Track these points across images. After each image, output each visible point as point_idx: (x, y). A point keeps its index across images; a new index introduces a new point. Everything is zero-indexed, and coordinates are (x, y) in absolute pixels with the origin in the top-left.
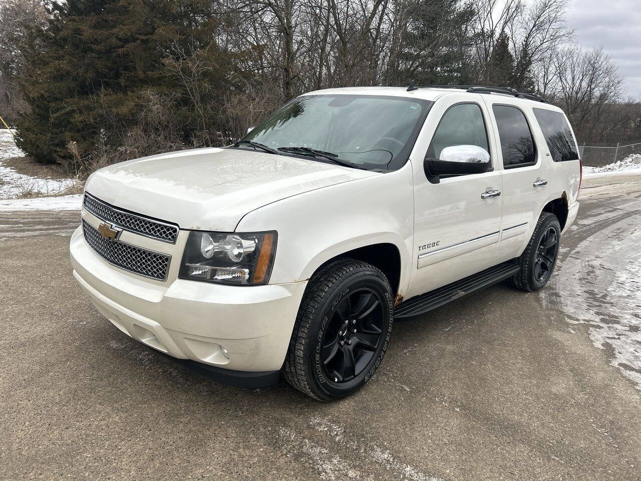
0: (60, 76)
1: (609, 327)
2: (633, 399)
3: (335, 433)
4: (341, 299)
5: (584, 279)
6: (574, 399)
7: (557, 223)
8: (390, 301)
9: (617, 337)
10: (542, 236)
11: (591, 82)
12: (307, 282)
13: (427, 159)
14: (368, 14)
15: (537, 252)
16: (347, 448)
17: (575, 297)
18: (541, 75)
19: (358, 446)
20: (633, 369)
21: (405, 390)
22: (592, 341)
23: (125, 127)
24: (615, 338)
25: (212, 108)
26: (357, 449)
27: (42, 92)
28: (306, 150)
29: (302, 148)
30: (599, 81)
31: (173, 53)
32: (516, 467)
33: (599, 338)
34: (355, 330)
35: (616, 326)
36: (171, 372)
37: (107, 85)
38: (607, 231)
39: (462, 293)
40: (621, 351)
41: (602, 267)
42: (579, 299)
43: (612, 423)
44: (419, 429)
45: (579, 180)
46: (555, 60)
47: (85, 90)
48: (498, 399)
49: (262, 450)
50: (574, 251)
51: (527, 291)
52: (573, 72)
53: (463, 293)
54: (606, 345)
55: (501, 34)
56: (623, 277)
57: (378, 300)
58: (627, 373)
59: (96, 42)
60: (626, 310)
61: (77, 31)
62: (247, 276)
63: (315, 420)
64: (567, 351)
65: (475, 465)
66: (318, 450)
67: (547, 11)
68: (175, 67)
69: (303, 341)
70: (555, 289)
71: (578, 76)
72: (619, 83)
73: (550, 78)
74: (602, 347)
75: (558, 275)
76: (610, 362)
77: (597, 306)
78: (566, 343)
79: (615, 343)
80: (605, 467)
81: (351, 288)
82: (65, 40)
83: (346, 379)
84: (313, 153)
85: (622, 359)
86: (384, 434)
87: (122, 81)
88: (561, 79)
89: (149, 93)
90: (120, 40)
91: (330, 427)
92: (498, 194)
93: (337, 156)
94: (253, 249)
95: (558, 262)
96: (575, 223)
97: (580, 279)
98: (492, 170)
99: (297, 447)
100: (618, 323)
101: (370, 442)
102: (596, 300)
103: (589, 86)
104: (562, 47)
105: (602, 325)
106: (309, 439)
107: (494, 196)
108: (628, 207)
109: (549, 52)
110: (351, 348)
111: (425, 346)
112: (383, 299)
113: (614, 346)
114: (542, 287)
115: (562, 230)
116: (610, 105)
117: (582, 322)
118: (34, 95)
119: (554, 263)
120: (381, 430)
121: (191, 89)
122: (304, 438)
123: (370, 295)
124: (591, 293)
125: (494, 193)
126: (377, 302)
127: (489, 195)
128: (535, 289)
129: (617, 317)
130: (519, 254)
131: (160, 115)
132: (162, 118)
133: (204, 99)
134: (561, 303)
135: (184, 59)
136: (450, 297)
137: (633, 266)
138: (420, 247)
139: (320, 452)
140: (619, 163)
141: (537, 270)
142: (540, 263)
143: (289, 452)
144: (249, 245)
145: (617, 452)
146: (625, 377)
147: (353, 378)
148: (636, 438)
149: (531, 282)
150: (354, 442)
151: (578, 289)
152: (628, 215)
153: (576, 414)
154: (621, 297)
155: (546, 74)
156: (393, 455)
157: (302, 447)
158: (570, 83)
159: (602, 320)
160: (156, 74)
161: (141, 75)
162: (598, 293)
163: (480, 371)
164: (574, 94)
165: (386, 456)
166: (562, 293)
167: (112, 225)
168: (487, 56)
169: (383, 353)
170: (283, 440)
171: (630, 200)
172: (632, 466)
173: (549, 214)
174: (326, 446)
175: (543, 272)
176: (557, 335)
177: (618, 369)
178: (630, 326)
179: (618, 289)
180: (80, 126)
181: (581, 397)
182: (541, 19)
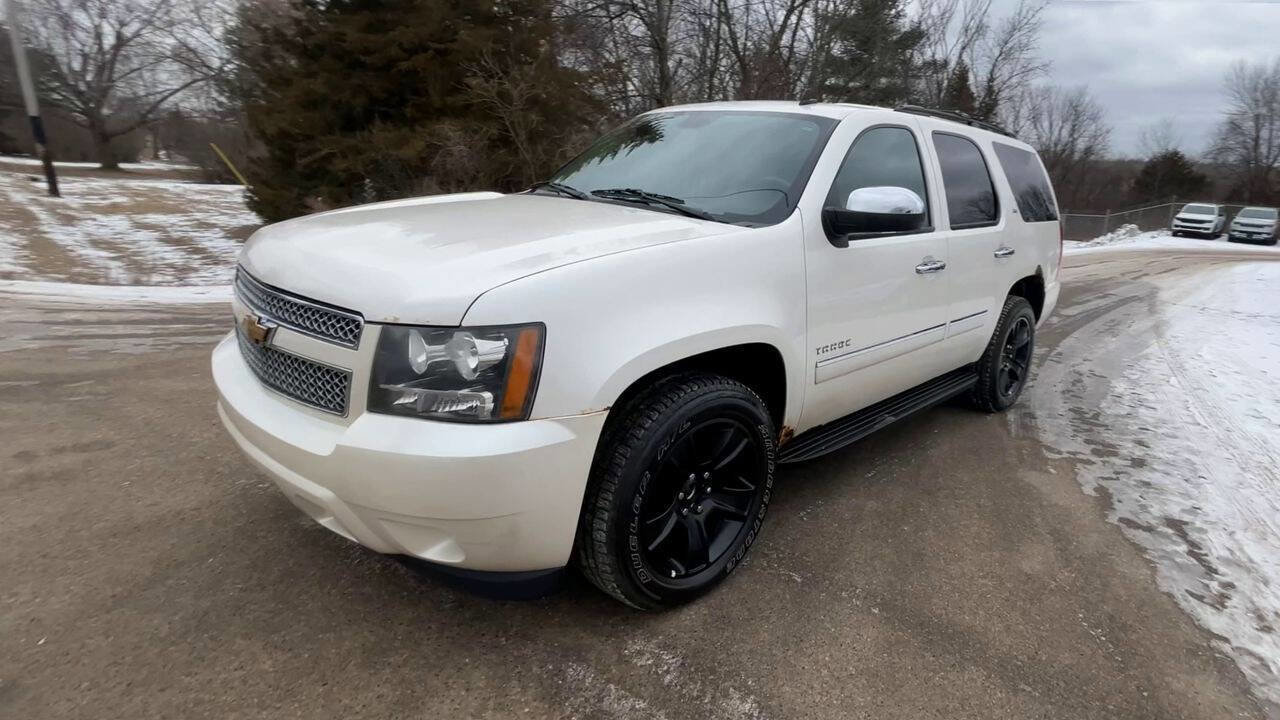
0: (311, 103)
1: (1104, 462)
2: (1141, 574)
3: (666, 668)
4: (675, 442)
5: (1069, 391)
6: (1055, 580)
7: (1030, 312)
8: (768, 438)
9: (1114, 476)
10: (1009, 330)
11: (1073, 130)
12: (607, 413)
13: (827, 208)
14: (777, 28)
15: (1002, 354)
16: (682, 696)
17: (1056, 418)
18: (1011, 119)
19: (702, 691)
20: (1138, 527)
21: (795, 581)
22: (1081, 485)
23: (410, 178)
24: (1112, 479)
25: (545, 151)
26: (698, 697)
27: (283, 125)
28: (634, 192)
29: (628, 190)
30: (1083, 129)
31: (483, 69)
32: (964, 709)
33: (1090, 478)
34: (709, 489)
35: (1113, 459)
36: (396, 569)
37: (385, 117)
38: (1098, 324)
39: (890, 419)
40: (1121, 498)
41: (1092, 374)
42: (1063, 422)
43: (1111, 618)
44: (809, 651)
45: (1058, 251)
46: (1028, 100)
47: (351, 124)
48: (941, 587)
49: (527, 710)
50: (1055, 352)
51: (988, 412)
52: (1050, 116)
53: (893, 419)
54: (1100, 489)
55: (958, 63)
56: (1120, 387)
57: (748, 437)
58: (1131, 533)
59: (367, 52)
60: (1127, 434)
61: (340, 37)
62: (490, 406)
63: (634, 646)
64: (1045, 503)
65: (898, 713)
66: (627, 704)
67: (1018, 34)
68: (487, 91)
69: (606, 516)
70: (1029, 407)
71: (1057, 123)
72: (1108, 132)
73: (1021, 124)
74: (1094, 494)
75: (1032, 387)
76: (1106, 516)
77: (1087, 431)
78: (1044, 489)
79: (1111, 486)
80: (1103, 700)
81: (695, 419)
82: (321, 48)
83: (691, 571)
84: (644, 198)
85: (1122, 510)
86: (749, 664)
87: (408, 111)
88: (1035, 125)
89: (449, 129)
90: (405, 51)
91: (658, 657)
92: (942, 267)
93: (683, 202)
94: (501, 356)
95: (1033, 368)
96: (1054, 313)
97: (1063, 392)
98: (932, 230)
99: (592, 701)
100: (1115, 454)
101: (724, 682)
102: (1084, 421)
103: (1071, 135)
104: (1037, 82)
105: (1094, 459)
106: (618, 683)
107: (938, 268)
108: (1123, 291)
109: (1020, 89)
110: (701, 518)
111: (833, 504)
112: (756, 435)
113: (1111, 491)
114: (1011, 406)
115: (1036, 323)
116: (1096, 162)
117: (1066, 455)
118: (271, 130)
119: (1026, 370)
120: (744, 658)
121: (512, 123)
122: (608, 681)
123: (732, 430)
124: (1077, 411)
125: (934, 266)
126: (745, 441)
127: (928, 267)
128: (1000, 409)
129: (1113, 446)
130: (976, 358)
131: (465, 159)
132: (467, 165)
133: (533, 137)
134: (1037, 428)
135: (500, 78)
136: (872, 426)
137: (1133, 372)
138: (818, 350)
139: (633, 708)
140: (1110, 235)
141: (1004, 380)
142: (1007, 369)
143: (577, 711)
144: (492, 350)
145: (1121, 671)
146: (1127, 540)
147: (706, 568)
148: (1148, 643)
149: (995, 398)
150: (696, 683)
151: (1061, 407)
152: (1124, 301)
153: (1057, 606)
154: (1117, 416)
155: (1017, 118)
156: (760, 704)
157: (601, 700)
158: (1047, 130)
159: (1095, 452)
160: (458, 100)
161: (436, 101)
162: (1087, 411)
163: (915, 541)
164: (1052, 145)
165: (748, 706)
166: (1038, 413)
167: (260, 318)
168: (940, 91)
169: (759, 524)
170: (570, 688)
171: (1124, 283)
172: (1145, 694)
173: (1018, 298)
174: (645, 695)
175: (1012, 383)
176: (1032, 478)
177: (1118, 527)
178: (1133, 460)
179: (1114, 405)
180: (343, 176)
181: (1064, 575)
182: (1009, 45)
